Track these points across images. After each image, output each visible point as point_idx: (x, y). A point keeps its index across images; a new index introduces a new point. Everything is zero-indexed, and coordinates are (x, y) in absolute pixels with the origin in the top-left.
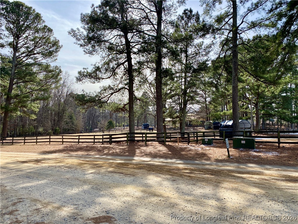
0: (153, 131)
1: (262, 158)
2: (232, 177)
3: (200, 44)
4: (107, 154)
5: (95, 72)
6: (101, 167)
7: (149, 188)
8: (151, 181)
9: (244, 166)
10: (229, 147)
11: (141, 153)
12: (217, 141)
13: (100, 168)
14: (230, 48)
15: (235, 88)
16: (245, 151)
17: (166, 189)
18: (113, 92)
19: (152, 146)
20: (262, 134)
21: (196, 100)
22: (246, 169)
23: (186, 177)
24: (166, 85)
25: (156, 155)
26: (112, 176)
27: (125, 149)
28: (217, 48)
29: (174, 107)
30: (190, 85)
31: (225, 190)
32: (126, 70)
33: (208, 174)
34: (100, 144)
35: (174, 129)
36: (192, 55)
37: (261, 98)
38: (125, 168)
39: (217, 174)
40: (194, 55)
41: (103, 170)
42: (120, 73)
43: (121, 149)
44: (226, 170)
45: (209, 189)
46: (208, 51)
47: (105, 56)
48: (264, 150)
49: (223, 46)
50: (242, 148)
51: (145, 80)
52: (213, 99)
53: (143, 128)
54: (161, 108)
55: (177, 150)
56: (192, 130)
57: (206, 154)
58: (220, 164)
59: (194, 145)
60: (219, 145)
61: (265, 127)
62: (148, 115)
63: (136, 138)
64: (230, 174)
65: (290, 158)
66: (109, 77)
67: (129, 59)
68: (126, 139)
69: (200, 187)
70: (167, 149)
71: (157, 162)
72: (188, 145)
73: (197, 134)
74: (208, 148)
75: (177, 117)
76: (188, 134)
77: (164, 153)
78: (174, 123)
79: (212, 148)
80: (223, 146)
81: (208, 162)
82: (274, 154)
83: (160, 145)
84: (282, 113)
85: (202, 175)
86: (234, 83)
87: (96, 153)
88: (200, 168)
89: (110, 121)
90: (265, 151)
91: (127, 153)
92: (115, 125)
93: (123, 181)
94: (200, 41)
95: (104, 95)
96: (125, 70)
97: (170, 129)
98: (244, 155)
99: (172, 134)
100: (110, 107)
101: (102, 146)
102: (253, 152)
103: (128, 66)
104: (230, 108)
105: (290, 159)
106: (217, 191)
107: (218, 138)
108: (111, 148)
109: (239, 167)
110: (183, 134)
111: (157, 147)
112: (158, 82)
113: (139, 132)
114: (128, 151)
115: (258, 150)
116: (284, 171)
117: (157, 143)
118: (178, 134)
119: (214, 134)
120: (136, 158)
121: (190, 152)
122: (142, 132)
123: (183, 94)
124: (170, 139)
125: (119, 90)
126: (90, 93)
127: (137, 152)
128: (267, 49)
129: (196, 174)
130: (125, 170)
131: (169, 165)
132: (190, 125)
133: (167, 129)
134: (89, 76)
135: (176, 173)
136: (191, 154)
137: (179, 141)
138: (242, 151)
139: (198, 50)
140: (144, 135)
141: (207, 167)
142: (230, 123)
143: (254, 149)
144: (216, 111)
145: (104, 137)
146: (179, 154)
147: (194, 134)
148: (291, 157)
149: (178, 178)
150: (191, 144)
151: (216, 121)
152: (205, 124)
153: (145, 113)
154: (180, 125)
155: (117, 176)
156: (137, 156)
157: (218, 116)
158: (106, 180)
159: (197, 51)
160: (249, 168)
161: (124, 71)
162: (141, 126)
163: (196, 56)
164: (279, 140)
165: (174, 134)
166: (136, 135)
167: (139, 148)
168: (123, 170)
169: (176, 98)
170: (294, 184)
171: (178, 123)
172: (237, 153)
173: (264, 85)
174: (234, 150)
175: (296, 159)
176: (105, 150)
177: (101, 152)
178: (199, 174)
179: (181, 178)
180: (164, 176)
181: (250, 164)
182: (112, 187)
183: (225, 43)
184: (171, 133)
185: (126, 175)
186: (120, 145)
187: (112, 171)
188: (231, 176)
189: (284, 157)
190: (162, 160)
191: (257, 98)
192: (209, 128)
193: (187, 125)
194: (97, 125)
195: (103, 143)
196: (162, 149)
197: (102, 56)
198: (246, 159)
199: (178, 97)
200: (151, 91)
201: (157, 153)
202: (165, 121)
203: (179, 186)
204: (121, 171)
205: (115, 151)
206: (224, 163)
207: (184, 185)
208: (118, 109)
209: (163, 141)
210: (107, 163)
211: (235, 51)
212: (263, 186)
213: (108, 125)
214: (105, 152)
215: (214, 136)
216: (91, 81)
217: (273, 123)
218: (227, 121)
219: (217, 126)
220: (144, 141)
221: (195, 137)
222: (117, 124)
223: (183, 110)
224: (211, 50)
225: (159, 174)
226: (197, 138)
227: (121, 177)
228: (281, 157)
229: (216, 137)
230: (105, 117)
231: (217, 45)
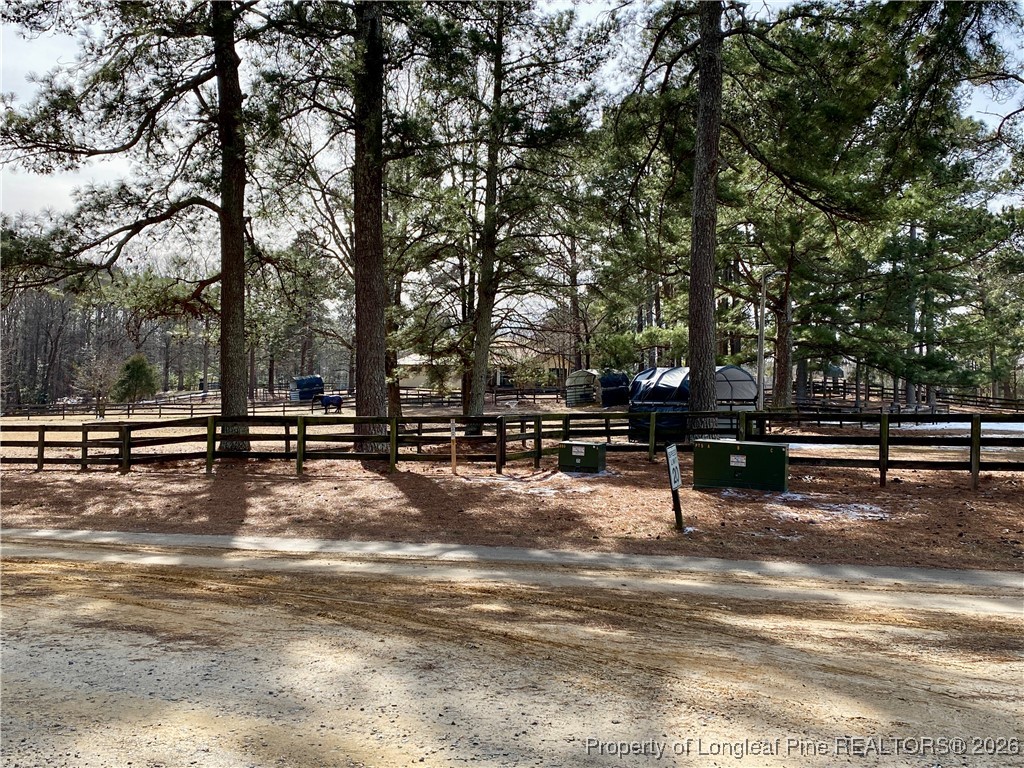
0: (343, 410)
1: (822, 534)
2: (715, 637)
3: (560, 22)
4: (98, 523)
5: (48, 115)
6: (42, 593)
7: (288, 719)
8: (302, 674)
9: (750, 569)
10: (680, 482)
11: (275, 513)
12: (621, 453)
13: (32, 604)
14: (688, 50)
15: (704, 227)
16: (744, 499)
17: (384, 724)
18: (141, 218)
19: (328, 478)
20: (799, 425)
21: (534, 275)
22: (759, 588)
23: (490, 646)
24: (402, 194)
25: (345, 524)
26: (90, 647)
27: (197, 494)
28: (632, 42)
29: (438, 304)
30: (515, 205)
31: (694, 719)
32: (210, 114)
33: (598, 620)
34: (68, 471)
35: (438, 402)
36: (524, 71)
37: (803, 275)
38: (175, 597)
39: (640, 620)
40: (533, 69)
41: (46, 614)
42: (179, 127)
43: (174, 495)
44: (674, 594)
45: (610, 717)
46: (593, 57)
47: (106, 44)
48: (824, 496)
49: (659, 40)
50: (733, 486)
51: (301, 169)
52: (606, 272)
53: (295, 395)
54: (377, 305)
55: (449, 499)
56: (513, 407)
57: (577, 515)
58: (643, 563)
59: (522, 472)
60: (630, 472)
61: (808, 398)
62: (319, 339)
63: (252, 443)
64: (696, 615)
65: (932, 528)
66: (125, 148)
67: (226, 65)
68: (202, 446)
69: (566, 704)
70: (400, 494)
71: (350, 559)
72: (499, 472)
73: (538, 426)
74: (585, 489)
75: (452, 349)
76: (500, 424)
77: (385, 513)
78: (438, 374)
79: (601, 487)
80: (650, 477)
81: (590, 555)
82: (867, 515)
83: (368, 473)
84: (881, 341)
85: (570, 626)
86: (701, 201)
87: (41, 516)
88: (554, 584)
89: (134, 362)
90: (828, 501)
91: (201, 514)
92: (158, 383)
93: (145, 677)
94: (562, 10)
95: (98, 233)
96: (206, 117)
97: (421, 401)
98: (744, 517)
99: (426, 426)
100: (129, 290)
101: (81, 478)
102: (778, 507)
103: (217, 99)
104: (675, 314)
105: (934, 537)
106: (654, 724)
107: (623, 441)
108: (123, 489)
109: (727, 579)
110: (474, 423)
111: (353, 483)
112: (365, 180)
113: (277, 414)
114: (208, 507)
115: (799, 497)
116: (922, 590)
117: (355, 464)
118: (453, 424)
119: (607, 425)
120: (244, 541)
121: (508, 507)
122: (287, 414)
123: (480, 245)
124: (415, 449)
125: (175, 208)
126: (22, 218)
127: (251, 511)
128: (851, 54)
129: (539, 621)
130: (173, 610)
131: (403, 576)
132: (508, 384)
133: (407, 401)
134: (22, 137)
135: (442, 621)
136: (511, 515)
137: (458, 458)
138: (731, 501)
139: (549, 49)
140: (294, 430)
141: (588, 577)
142: (675, 379)
143: (782, 490)
144: (614, 328)
145: (92, 436)
146: (455, 519)
147: (523, 422)
148: (939, 527)
149: (451, 648)
150: (513, 471)
151: (616, 371)
152: (568, 383)
153: (304, 327)
154: (464, 385)
155: (117, 649)
156: (254, 530)
157: (625, 347)
158: (48, 675)
159: (545, 52)
160: (773, 582)
161: (197, 117)
162: (287, 386)
163: (542, 74)
164: (884, 453)
165: (434, 425)
166: (253, 430)
167: (263, 492)
168: (159, 613)
169: (448, 267)
170: (1004, 666)
171: (456, 378)
172: (711, 509)
173: (821, 219)
174: (697, 494)
175: (961, 535)
176: (92, 501)
177: (67, 512)
178: (556, 619)
179: (463, 652)
180: (374, 643)
181: (774, 560)
182: (70, 724)
183: (669, 24)
184: (421, 421)
185: (170, 640)
186: (169, 478)
187: (97, 618)
188: (709, 630)
189: (908, 526)
190: (373, 547)
191: (787, 278)
192: (585, 399)
193: (491, 387)
194: (72, 380)
195: (85, 464)
196: (379, 493)
197: (87, 43)
198: (753, 540)
199: (456, 261)
200: (335, 226)
201: (351, 513)
202: (396, 366)
203: (453, 699)
204: (146, 616)
205: (139, 506)
206: (659, 560)
207: (480, 693)
208: (170, 304)
209: (385, 458)
210: (82, 573)
211: (712, 60)
212: (869, 683)
213: (123, 383)
214: (91, 511)
215: (608, 433)
216: (32, 158)
217: (835, 383)
218: (660, 371)
219: (617, 392)
220: (294, 455)
221: (530, 436)
222: (173, 377)
223: (478, 320)
224: (605, 51)
225: (350, 630)
226: (538, 443)
227: (143, 653)
228: (898, 526)
229: (616, 440)
230: (113, 344)
231: (633, 31)
